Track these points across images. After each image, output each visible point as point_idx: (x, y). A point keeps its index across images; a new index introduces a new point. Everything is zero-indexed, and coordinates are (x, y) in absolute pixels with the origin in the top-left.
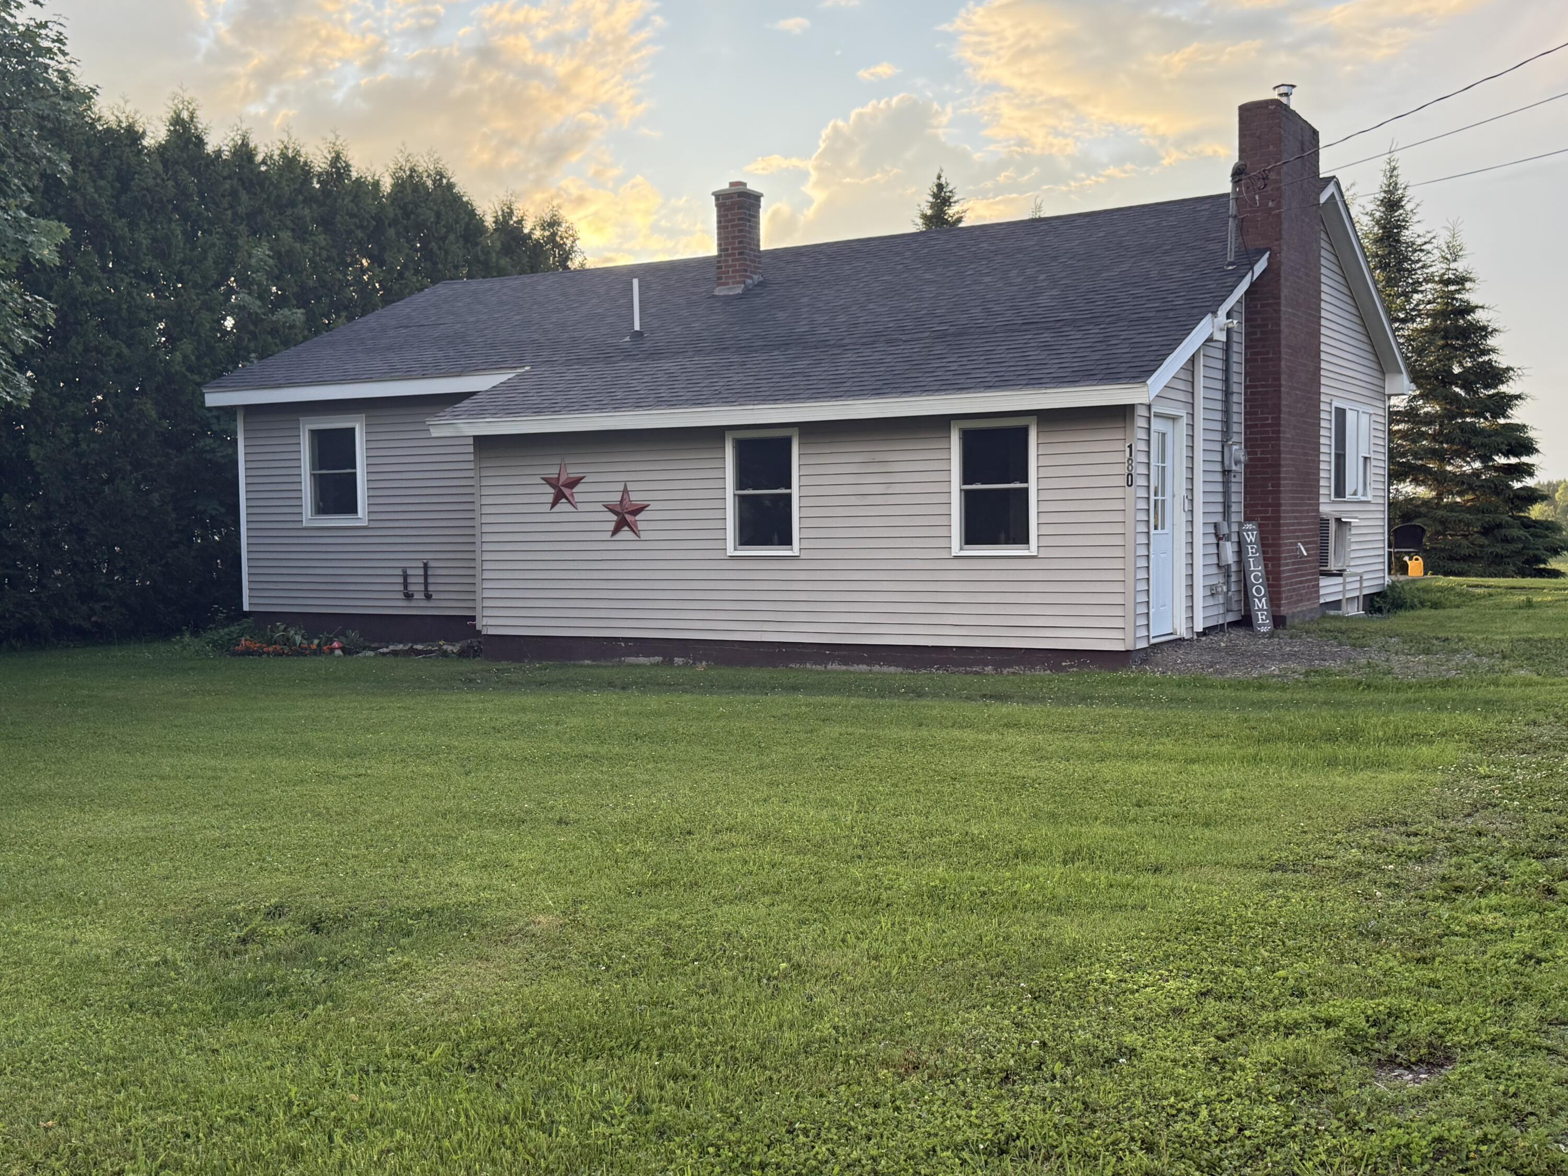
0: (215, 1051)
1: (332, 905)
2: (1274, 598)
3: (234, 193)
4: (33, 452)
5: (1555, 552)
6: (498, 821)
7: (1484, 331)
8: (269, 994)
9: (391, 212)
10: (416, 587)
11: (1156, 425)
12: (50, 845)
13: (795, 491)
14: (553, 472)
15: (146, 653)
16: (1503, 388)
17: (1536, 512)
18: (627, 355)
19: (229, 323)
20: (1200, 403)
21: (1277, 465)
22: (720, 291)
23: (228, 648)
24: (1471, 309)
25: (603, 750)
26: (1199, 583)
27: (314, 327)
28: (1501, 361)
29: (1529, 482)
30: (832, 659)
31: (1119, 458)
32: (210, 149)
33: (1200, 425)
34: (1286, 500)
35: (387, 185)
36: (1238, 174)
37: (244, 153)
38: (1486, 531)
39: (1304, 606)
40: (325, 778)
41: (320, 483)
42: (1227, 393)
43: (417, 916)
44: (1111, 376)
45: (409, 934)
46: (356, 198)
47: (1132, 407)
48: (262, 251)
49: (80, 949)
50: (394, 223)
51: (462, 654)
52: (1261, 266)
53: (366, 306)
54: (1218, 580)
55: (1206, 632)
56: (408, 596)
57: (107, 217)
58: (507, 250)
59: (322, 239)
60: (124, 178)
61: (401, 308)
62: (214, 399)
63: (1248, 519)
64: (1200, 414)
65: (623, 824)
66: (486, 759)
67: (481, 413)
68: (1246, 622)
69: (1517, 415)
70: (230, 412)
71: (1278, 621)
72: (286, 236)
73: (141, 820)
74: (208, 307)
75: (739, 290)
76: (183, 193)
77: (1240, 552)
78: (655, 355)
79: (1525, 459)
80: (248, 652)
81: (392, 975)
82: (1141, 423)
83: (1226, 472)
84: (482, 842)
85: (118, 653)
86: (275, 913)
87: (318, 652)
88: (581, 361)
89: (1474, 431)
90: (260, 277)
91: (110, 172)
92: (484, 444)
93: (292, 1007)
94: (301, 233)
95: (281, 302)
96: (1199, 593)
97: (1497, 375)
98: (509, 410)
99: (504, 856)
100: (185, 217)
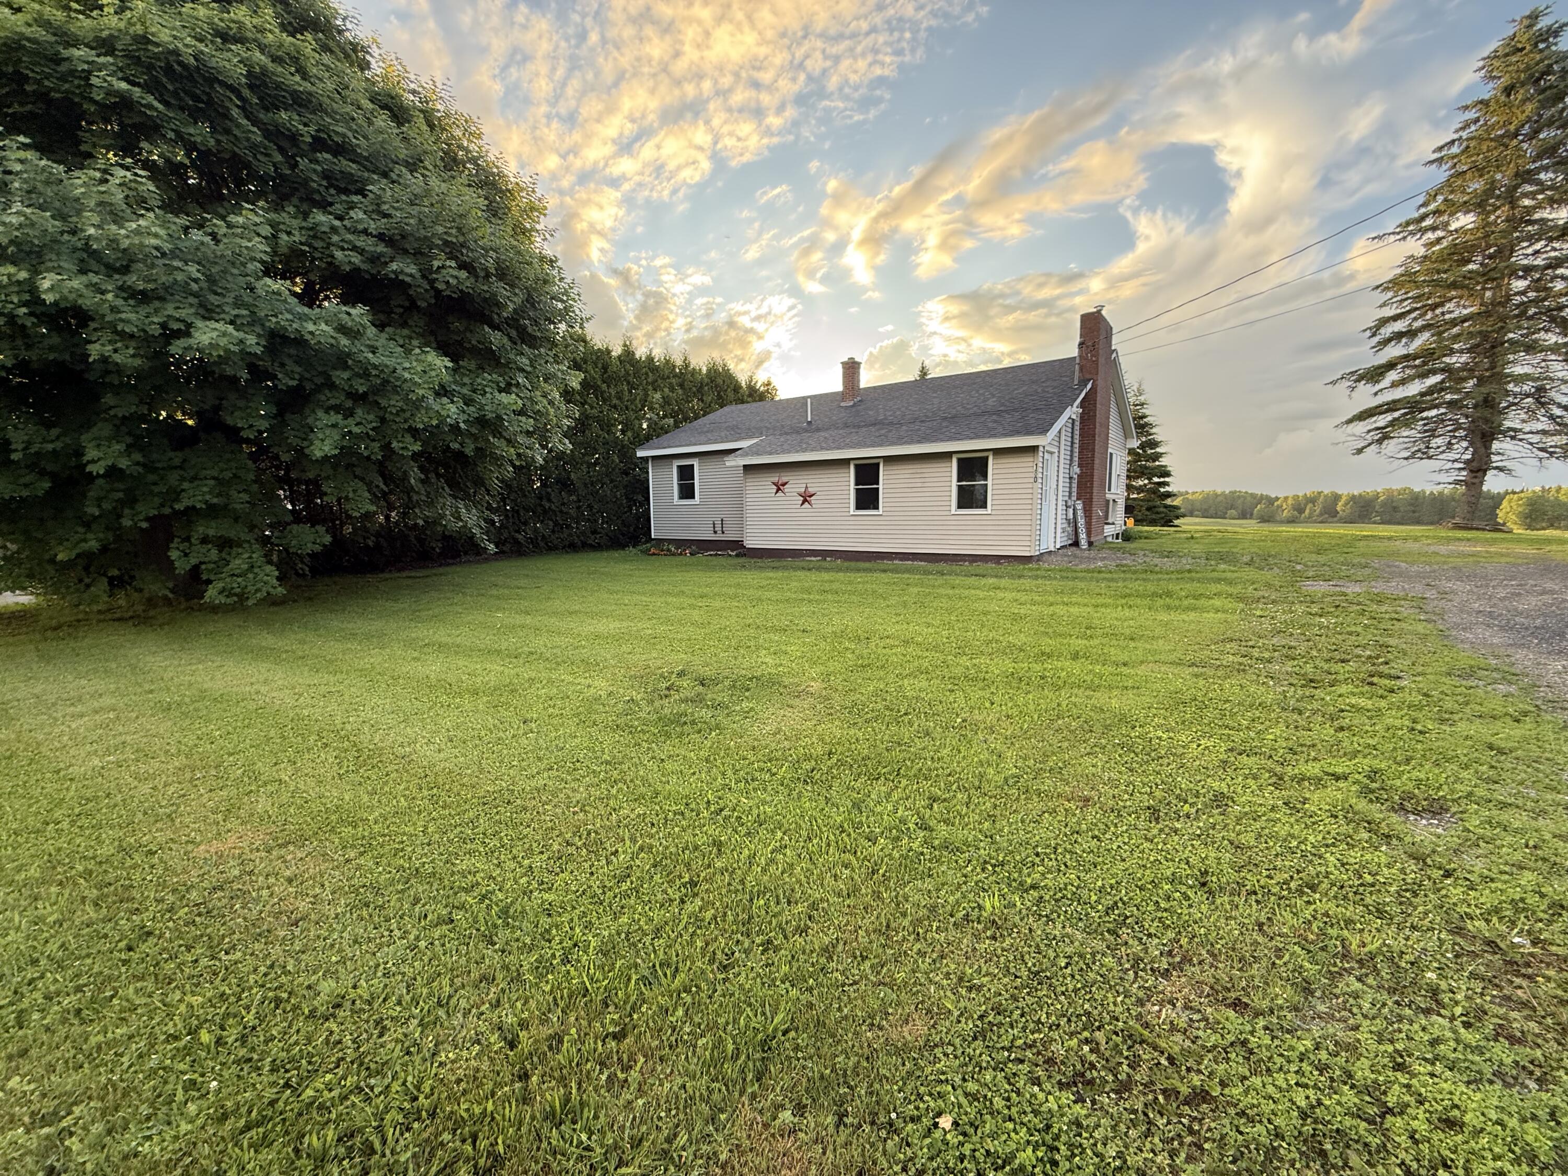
0: (662, 760)
1: (708, 672)
2: (1089, 534)
3: (647, 374)
4: (573, 476)
5: (1177, 518)
6: (774, 629)
7: (1151, 425)
8: (685, 723)
9: (706, 380)
10: (718, 529)
11: (1047, 456)
12: (579, 635)
13: (881, 486)
14: (776, 479)
15: (616, 554)
16: (1158, 450)
17: (1168, 501)
18: (806, 431)
19: (645, 426)
20: (1063, 447)
21: (1092, 475)
22: (843, 404)
23: (646, 552)
24: (1144, 417)
25: (812, 597)
26: (1059, 526)
27: (676, 426)
28: (1158, 438)
29: (1167, 489)
30: (895, 559)
31: (1030, 470)
32: (637, 356)
33: (1062, 456)
34: (1095, 490)
35: (704, 370)
36: (1081, 345)
37: (650, 359)
38: (1148, 509)
39: (1100, 537)
40: (693, 607)
41: (681, 487)
42: (1072, 443)
43: (751, 679)
44: (1029, 433)
45: (748, 690)
46: (692, 375)
47: (1038, 447)
48: (658, 396)
49: (592, 690)
50: (707, 384)
51: (737, 555)
52: (1089, 386)
53: (696, 417)
54: (1065, 525)
55: (1062, 547)
56: (715, 532)
57: (599, 383)
58: (750, 395)
59: (680, 392)
60: (605, 368)
61: (711, 417)
62: (640, 454)
63: (1078, 499)
64: (1062, 452)
65: (834, 633)
66: (760, 600)
67: (746, 455)
68: (1076, 544)
69: (1163, 461)
70: (646, 459)
71: (1090, 544)
72: (666, 390)
73: (617, 624)
74: (636, 418)
75: (851, 403)
76: (627, 373)
77: (1074, 514)
78: (818, 430)
79: (1167, 479)
80: (654, 554)
81: (746, 714)
82: (1041, 454)
83: (1071, 478)
84: (771, 641)
85: (605, 554)
86: (681, 674)
87: (681, 554)
88: (786, 434)
89: (1146, 467)
90: (657, 406)
91: (600, 365)
92: (747, 468)
93: (699, 732)
94: (672, 389)
95: (665, 416)
96: (1059, 531)
97: (1154, 444)
98: (758, 454)
99: (784, 648)
100: (628, 383)
